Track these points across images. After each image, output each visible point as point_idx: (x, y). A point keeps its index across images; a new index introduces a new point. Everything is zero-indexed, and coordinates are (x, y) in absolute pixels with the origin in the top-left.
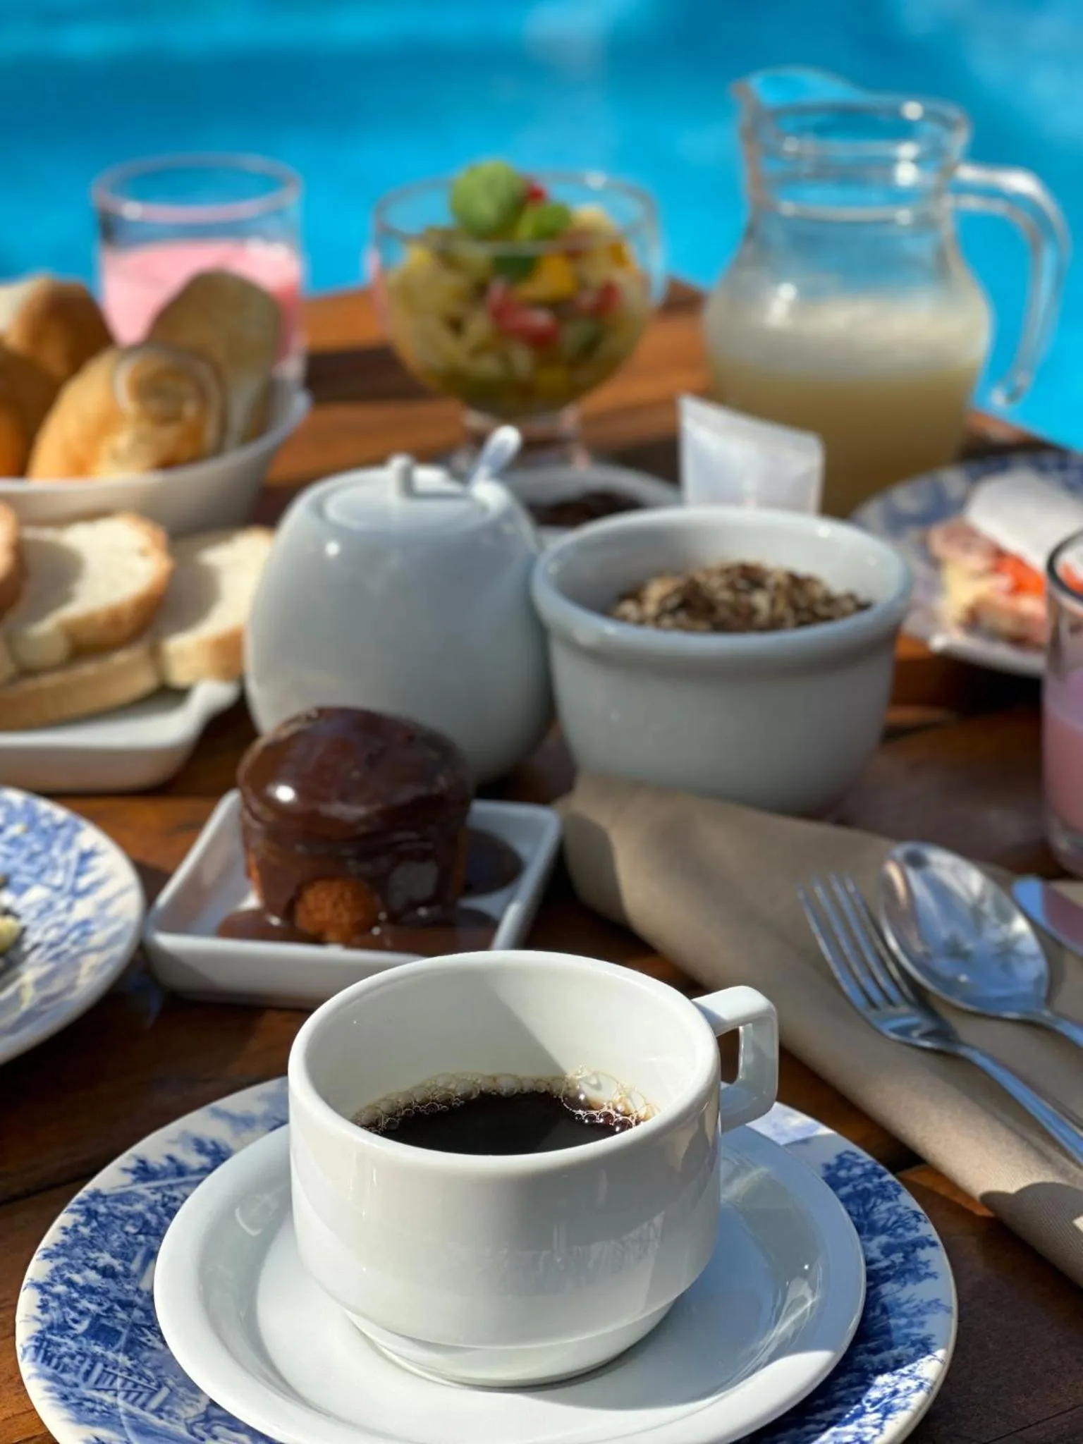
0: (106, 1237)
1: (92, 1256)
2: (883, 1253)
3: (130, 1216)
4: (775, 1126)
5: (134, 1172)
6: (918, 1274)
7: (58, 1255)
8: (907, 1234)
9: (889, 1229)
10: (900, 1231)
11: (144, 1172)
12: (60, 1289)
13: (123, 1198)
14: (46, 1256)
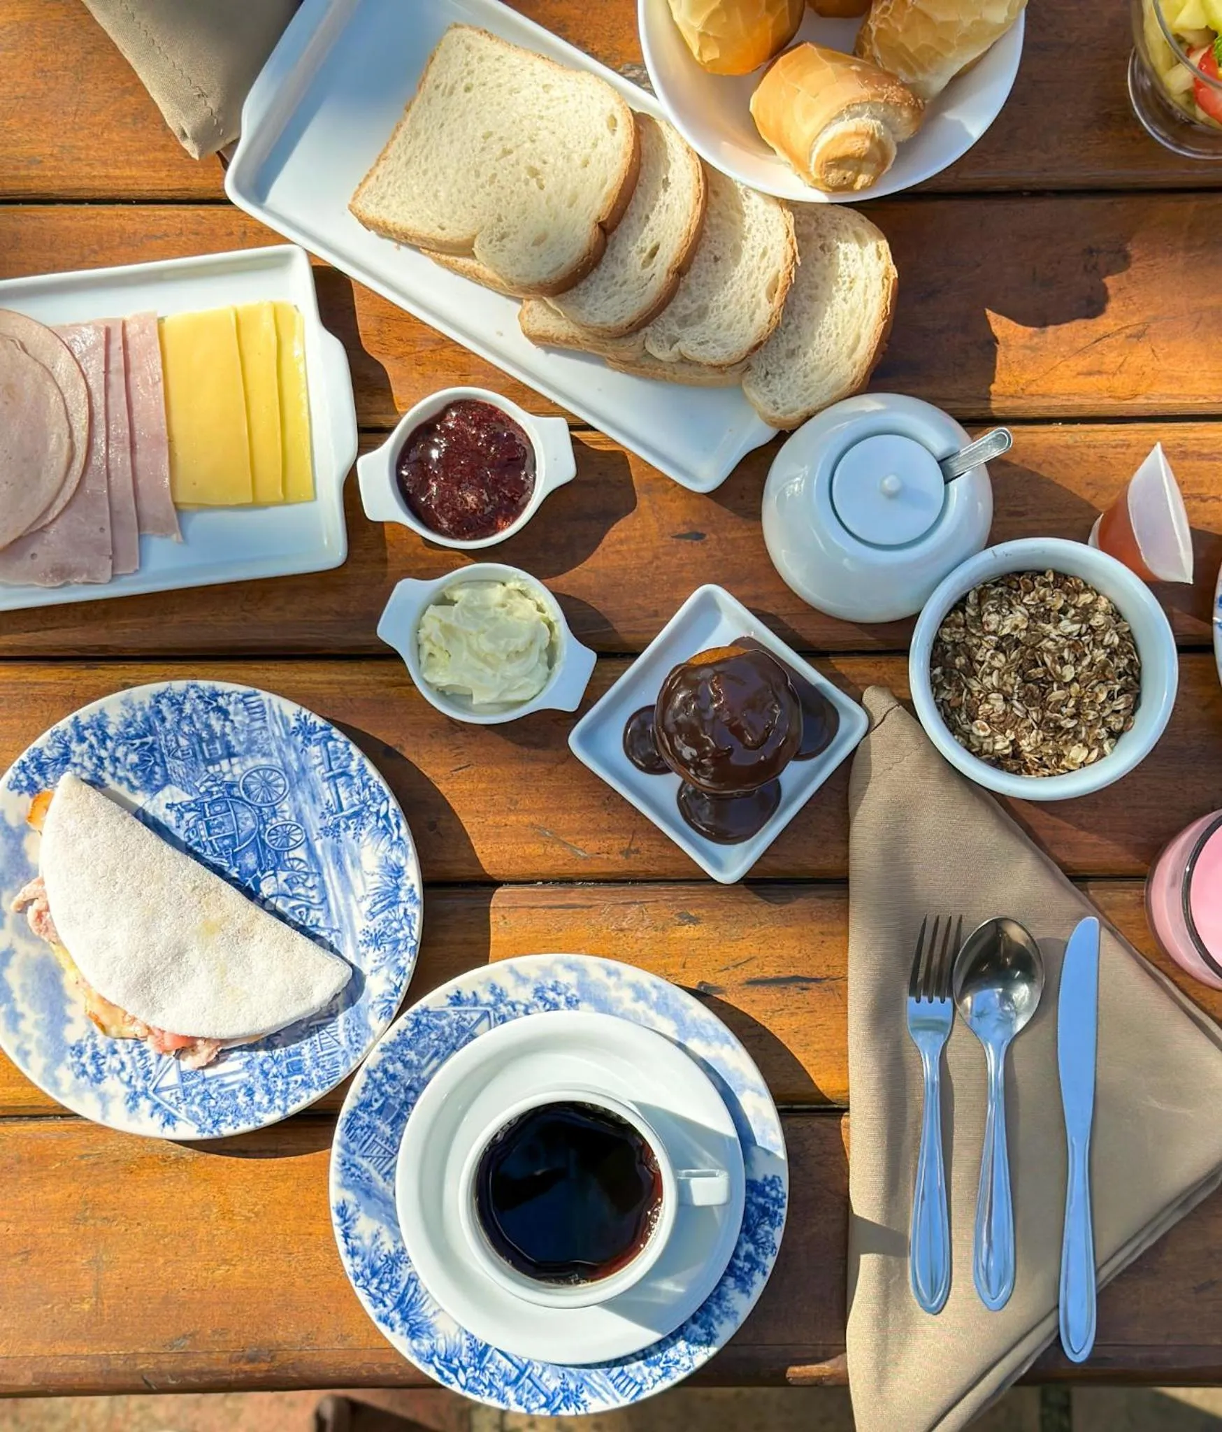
0: (418, 1040)
1: (405, 1052)
2: (745, 1257)
3: (436, 1027)
4: (764, 1131)
5: (451, 999)
6: (745, 1287)
7: (388, 1050)
8: (761, 1255)
9: (758, 1244)
10: (760, 1250)
11: (457, 1000)
12: (379, 1075)
13: (439, 1015)
14: (382, 1050)
